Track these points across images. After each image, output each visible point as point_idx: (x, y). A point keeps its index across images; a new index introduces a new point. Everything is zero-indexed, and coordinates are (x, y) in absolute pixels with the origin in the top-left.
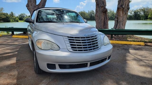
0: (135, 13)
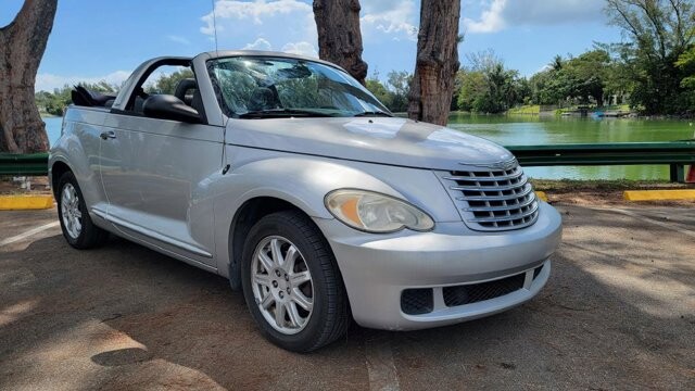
0: (411, 84)
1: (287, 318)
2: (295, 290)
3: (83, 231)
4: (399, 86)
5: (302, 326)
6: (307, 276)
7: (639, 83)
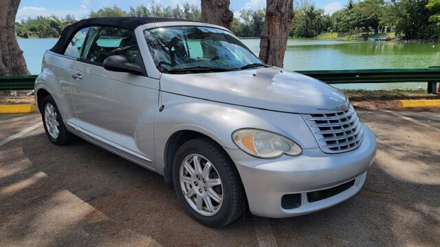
0: (255, 18)
1: (204, 205)
2: (211, 189)
3: (60, 134)
4: (246, 19)
5: (215, 212)
6: (219, 182)
7: (402, 19)
